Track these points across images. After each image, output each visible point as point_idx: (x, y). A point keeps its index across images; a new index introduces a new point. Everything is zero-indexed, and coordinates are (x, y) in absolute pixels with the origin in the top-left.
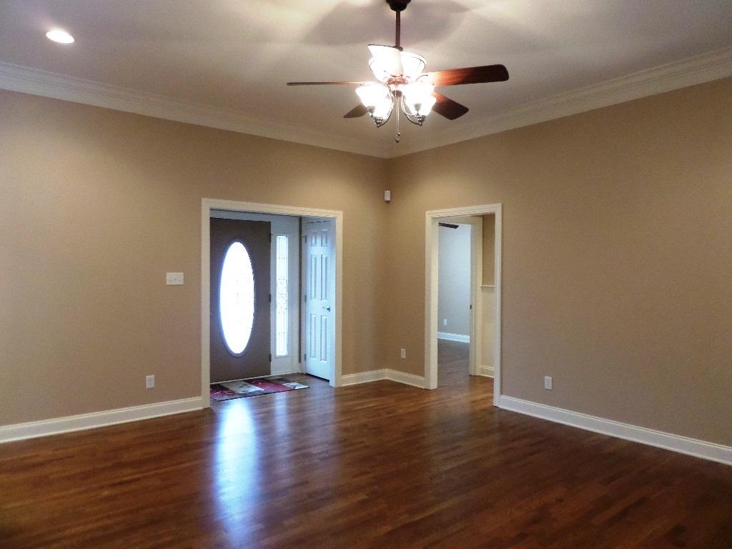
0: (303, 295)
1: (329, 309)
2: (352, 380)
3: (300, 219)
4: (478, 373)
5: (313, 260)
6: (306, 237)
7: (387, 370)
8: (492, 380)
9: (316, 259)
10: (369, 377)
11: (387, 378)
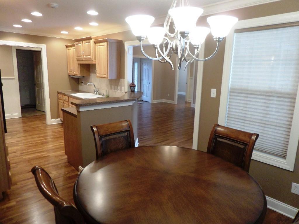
0: (141, 79)
1: (149, 83)
2: (155, 101)
3: (141, 58)
4: (188, 101)
5: (145, 70)
6: (142, 63)
7: (164, 100)
8: (191, 103)
9: (145, 69)
10: (159, 101)
11: (164, 102)
